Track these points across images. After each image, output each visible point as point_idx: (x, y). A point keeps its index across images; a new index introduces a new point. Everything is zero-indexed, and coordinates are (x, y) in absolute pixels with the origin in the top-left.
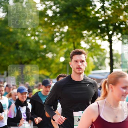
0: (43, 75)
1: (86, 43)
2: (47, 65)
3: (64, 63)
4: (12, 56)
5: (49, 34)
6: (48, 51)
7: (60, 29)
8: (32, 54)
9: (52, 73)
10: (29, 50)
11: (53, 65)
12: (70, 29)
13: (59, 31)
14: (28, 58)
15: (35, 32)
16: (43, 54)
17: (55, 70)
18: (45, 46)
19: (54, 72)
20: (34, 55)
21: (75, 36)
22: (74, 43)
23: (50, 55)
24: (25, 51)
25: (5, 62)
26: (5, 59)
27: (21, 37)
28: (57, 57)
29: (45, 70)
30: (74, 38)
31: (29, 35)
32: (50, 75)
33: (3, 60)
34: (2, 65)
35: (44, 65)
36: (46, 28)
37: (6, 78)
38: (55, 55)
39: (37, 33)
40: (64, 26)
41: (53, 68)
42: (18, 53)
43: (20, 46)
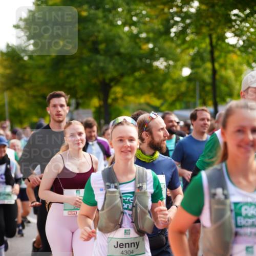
0: (148, 104)
1: (236, 35)
2: (155, 84)
3: (189, 79)
4: (86, 68)
5: (160, 19)
6: (157, 55)
7: (182, 7)
8: (124, 63)
9: (165, 100)
10: (119, 54)
11: (167, 85)
12: (204, 7)
13: (181, 11)
14: (116, 70)
15: (132, 16)
16: (148, 61)
17: (172, 95)
18: (151, 46)
19: (170, 99)
20: (130, 65)
21: (212, 20)
22: (210, 36)
23: (160, 64)
24: (111, 57)
25: (72, 79)
26: (73, 74)
27: (104, 28)
28: (175, 67)
29: (152, 94)
30: (212, 27)
31: (119, 23)
32: (162, 105)
33: (68, 76)
34: (67, 85)
35: (149, 84)
36: (154, 6)
37: (75, 113)
38: (171, 63)
39: (135, 19)
40: (191, 2)
41: (167, 89)
42: (97, 61)
43: (102, 47)
